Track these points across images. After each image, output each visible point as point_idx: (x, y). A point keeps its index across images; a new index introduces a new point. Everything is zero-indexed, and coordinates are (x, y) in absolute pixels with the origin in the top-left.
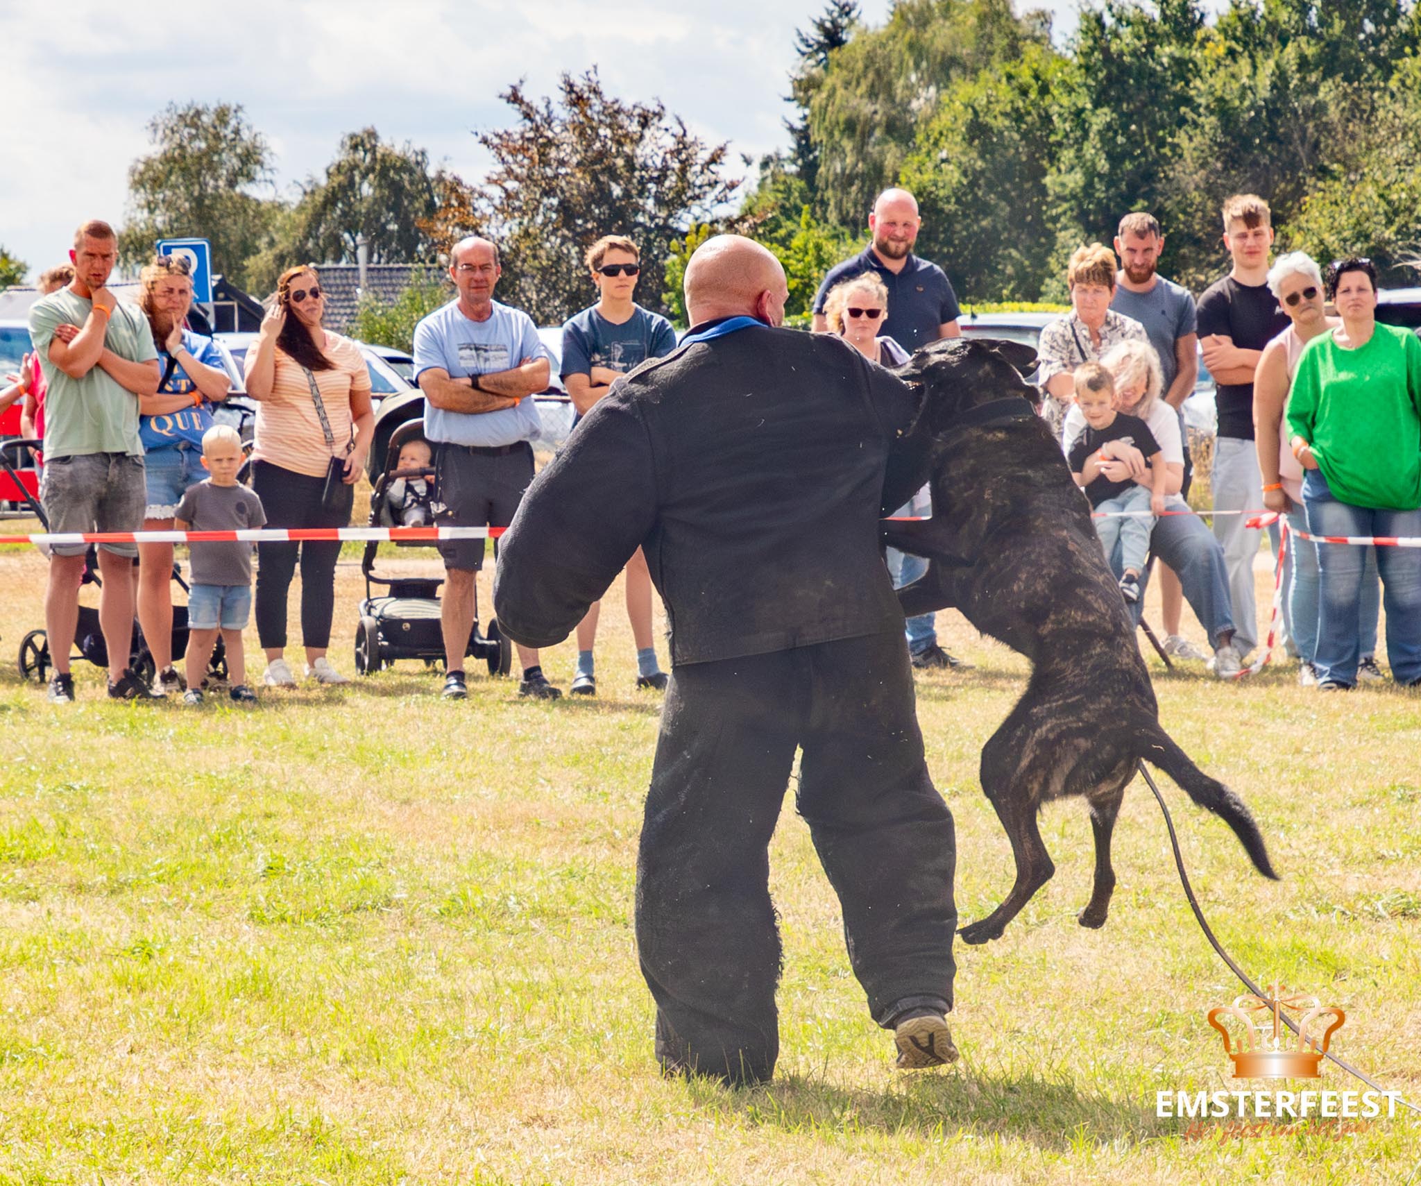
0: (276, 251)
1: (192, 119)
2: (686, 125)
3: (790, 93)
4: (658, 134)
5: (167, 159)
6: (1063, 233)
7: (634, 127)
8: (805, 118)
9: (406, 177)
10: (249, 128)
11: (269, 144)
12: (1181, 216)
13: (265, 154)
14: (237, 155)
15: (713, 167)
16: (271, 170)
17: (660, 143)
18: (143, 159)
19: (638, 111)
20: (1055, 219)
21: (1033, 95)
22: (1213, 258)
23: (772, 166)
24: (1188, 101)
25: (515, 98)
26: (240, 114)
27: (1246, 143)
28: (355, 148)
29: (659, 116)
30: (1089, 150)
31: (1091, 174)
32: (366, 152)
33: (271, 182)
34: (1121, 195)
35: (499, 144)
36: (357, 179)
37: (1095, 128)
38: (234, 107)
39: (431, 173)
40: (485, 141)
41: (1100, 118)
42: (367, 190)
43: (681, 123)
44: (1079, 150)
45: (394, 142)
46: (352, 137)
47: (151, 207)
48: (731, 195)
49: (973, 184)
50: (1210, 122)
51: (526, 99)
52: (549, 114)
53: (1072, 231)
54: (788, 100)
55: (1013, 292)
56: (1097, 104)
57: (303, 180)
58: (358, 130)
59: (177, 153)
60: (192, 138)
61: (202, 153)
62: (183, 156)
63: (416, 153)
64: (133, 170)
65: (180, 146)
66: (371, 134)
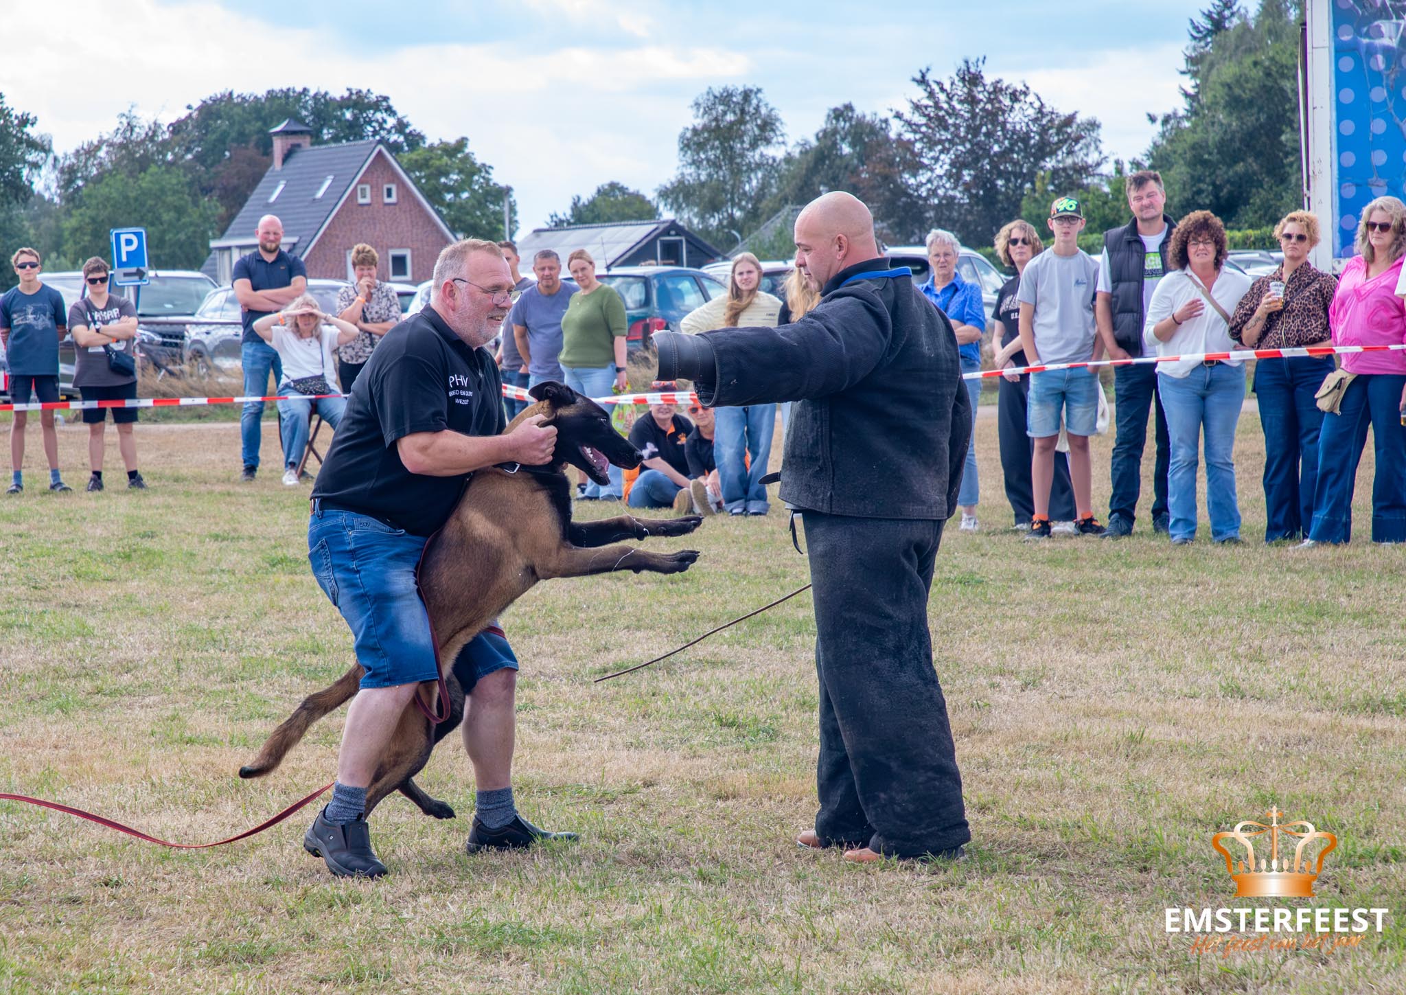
1: (725, 98)
2: (1043, 100)
4: (1024, 107)
5: (706, 128)
7: (1007, 102)
9: (874, 138)
10: (766, 105)
11: (780, 116)
13: (778, 124)
14: (758, 125)
17: (1025, 113)
18: (691, 127)
19: (1009, 90)
25: (922, 81)
29: (1025, 94)
32: (845, 121)
36: (838, 140)
38: (755, 89)
39: (892, 136)
42: (846, 149)
43: (1039, 99)
45: (866, 112)
46: (835, 110)
47: (696, 163)
57: (801, 141)
58: (839, 104)
59: (714, 124)
60: (725, 113)
61: (732, 123)
62: (718, 126)
63: (881, 121)
64: (682, 137)
65: (716, 119)
66: (849, 107)
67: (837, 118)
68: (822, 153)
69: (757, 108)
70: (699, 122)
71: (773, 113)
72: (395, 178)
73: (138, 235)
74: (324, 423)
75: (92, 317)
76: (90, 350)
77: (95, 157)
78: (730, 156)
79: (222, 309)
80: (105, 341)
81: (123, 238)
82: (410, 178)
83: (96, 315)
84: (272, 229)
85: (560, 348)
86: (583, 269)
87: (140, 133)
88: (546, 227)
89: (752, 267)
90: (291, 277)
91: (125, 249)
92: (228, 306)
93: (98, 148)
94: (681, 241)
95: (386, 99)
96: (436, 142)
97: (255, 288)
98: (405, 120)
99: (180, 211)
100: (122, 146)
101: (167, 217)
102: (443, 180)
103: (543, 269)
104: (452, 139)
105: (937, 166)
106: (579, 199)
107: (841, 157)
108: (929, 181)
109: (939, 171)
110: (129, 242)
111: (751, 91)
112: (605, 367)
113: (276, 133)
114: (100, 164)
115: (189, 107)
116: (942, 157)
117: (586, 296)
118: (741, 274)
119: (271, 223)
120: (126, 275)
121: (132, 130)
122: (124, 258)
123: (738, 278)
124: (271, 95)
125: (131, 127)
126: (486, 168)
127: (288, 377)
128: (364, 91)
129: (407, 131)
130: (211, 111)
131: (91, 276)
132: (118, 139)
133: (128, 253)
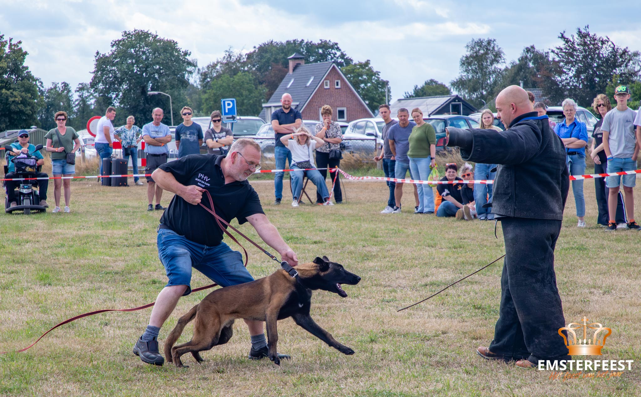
1: (479, 43)
4: (607, 47)
5: (471, 56)
7: (600, 44)
10: (497, 46)
11: (503, 51)
13: (502, 55)
14: (493, 55)
16: (504, 59)
17: (607, 50)
18: (465, 56)
19: (601, 39)
25: (562, 37)
26: (495, 42)
29: (607, 41)
32: (531, 53)
36: (528, 62)
38: (493, 40)
43: (613, 43)
45: (540, 49)
46: (527, 48)
47: (467, 71)
51: (566, 37)
52: (574, 40)
57: (512, 61)
59: (475, 54)
60: (479, 50)
61: (483, 54)
62: (477, 55)
63: (546, 53)
64: (462, 60)
65: (476, 52)
66: (533, 47)
67: (527, 52)
68: (521, 67)
69: (494, 48)
70: (468, 54)
71: (500, 50)
72: (340, 77)
73: (233, 101)
74: (309, 181)
75: (215, 136)
76: (214, 150)
77: (215, 69)
78: (481, 68)
79: (267, 133)
80: (220, 146)
81: (226, 103)
82: (347, 78)
83: (216, 135)
84: (287, 99)
85: (408, 150)
86: (418, 116)
87: (234, 59)
88: (403, 98)
89: (490, 115)
90: (295, 119)
91: (227, 107)
92: (269, 131)
93: (216, 65)
94: (460, 104)
95: (336, 44)
96: (357, 62)
97: (280, 124)
98: (344, 53)
99: (250, 91)
100: (227, 64)
101: (245, 93)
102: (360, 78)
103: (401, 116)
104: (363, 61)
105: (570, 72)
106: (417, 86)
107: (529, 68)
108: (566, 79)
109: (571, 75)
110: (229, 104)
111: (491, 40)
112: (426, 157)
113: (290, 59)
114: (217, 72)
115: (255, 47)
116: (572, 68)
117: (419, 128)
118: (485, 118)
119: (287, 97)
120: (227, 118)
121: (230, 58)
122: (227, 111)
123: (484, 120)
124: (288, 43)
125: (230, 56)
126: (378, 73)
127: (294, 161)
128: (328, 41)
129: (345, 57)
130: (264, 49)
131: (214, 119)
132: (225, 61)
133: (228, 109)
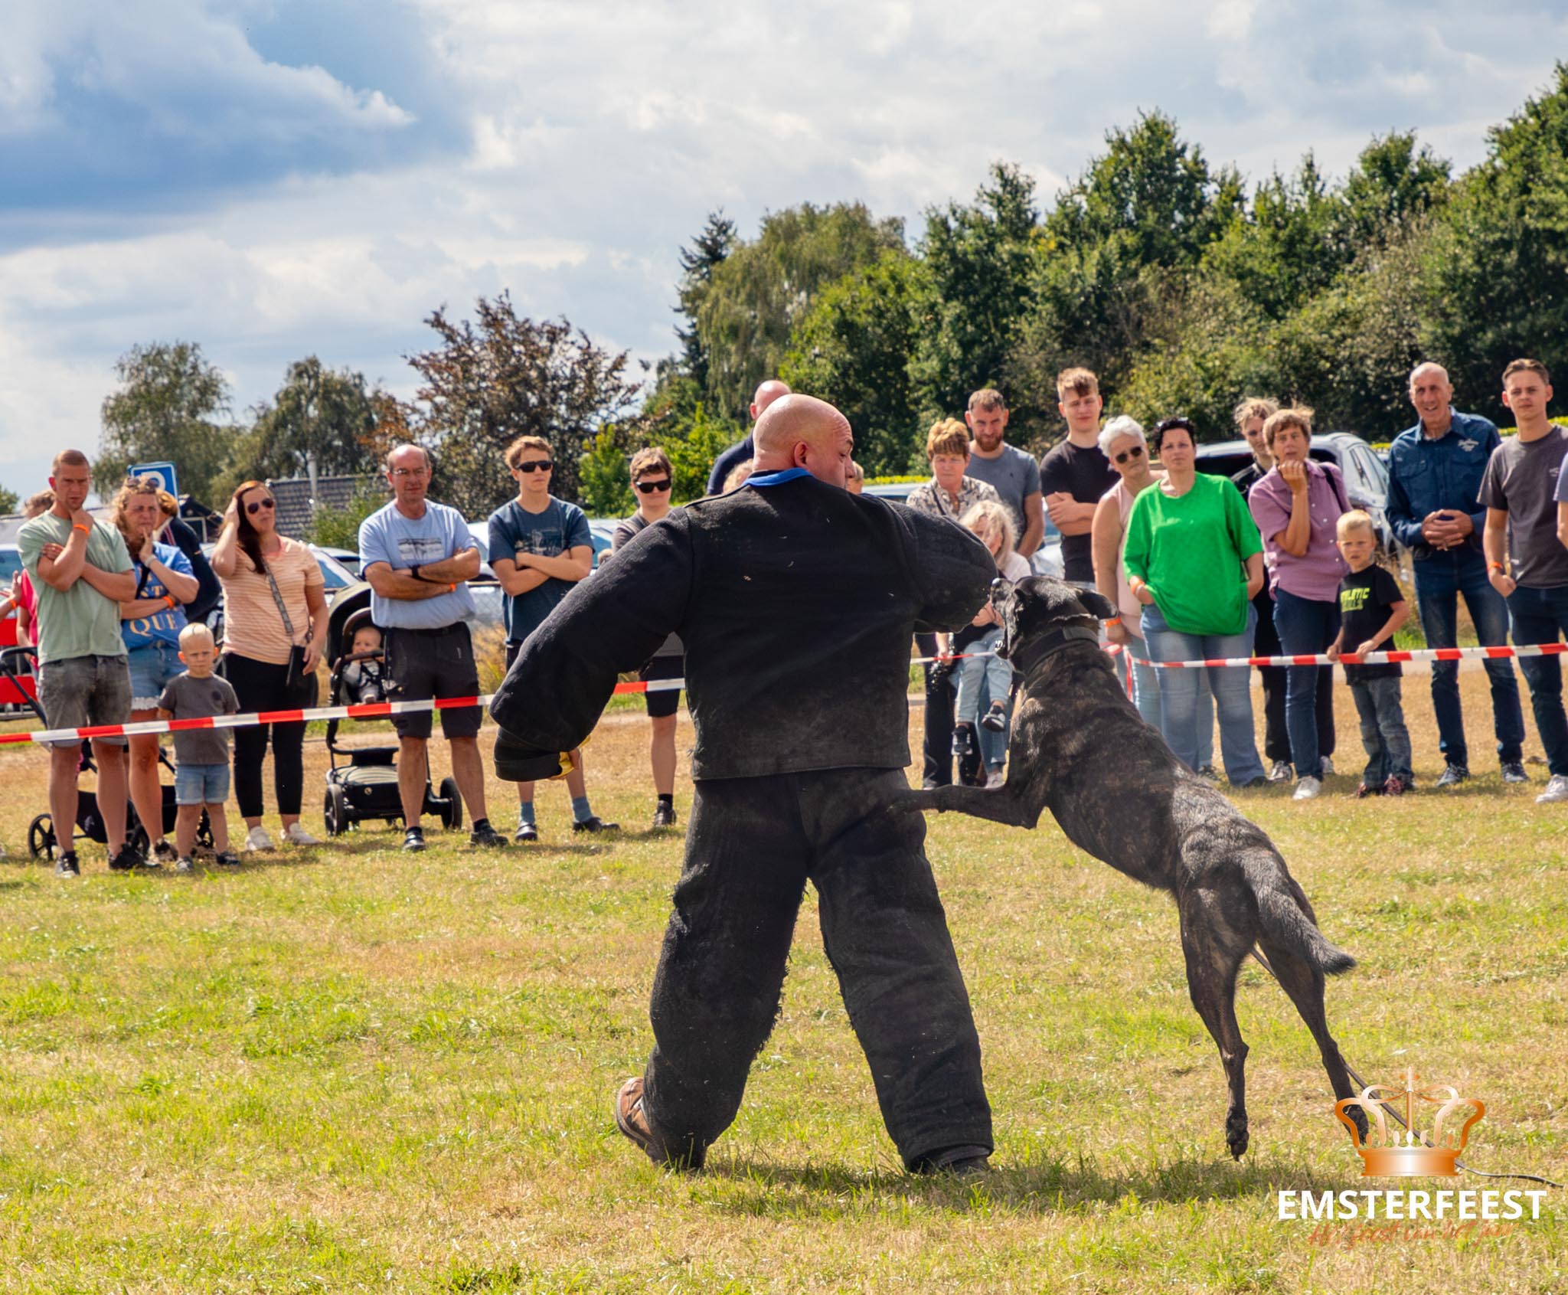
0: (235, 470)
1: (154, 357)
2: (590, 338)
3: (678, 304)
4: (565, 347)
5: (133, 395)
6: (924, 414)
7: (544, 343)
8: (694, 325)
9: (346, 398)
10: (205, 363)
11: (224, 376)
12: (1026, 392)
13: (221, 386)
14: (197, 388)
15: (615, 374)
16: (227, 398)
17: (568, 355)
18: (113, 395)
19: (546, 328)
20: (917, 402)
21: (891, 294)
22: (1056, 427)
23: (667, 370)
24: (1026, 291)
25: (438, 322)
26: (197, 352)
27: (1077, 325)
28: (300, 375)
29: (566, 331)
30: (943, 340)
31: (946, 360)
32: (310, 378)
33: (228, 409)
34: (974, 377)
35: (427, 365)
36: (304, 402)
37: (947, 319)
38: (191, 345)
39: (368, 393)
40: (413, 363)
41: (952, 310)
42: (312, 412)
43: (585, 337)
44: (934, 340)
45: (334, 367)
46: (297, 365)
47: (123, 439)
48: (633, 398)
49: (844, 375)
50: (1046, 308)
51: (448, 323)
52: (469, 334)
53: (933, 411)
54: (677, 310)
55: (885, 467)
56: (947, 298)
57: (256, 406)
58: (301, 358)
59: (143, 389)
60: (156, 376)
61: (165, 388)
62: (148, 391)
63: (354, 377)
64: (105, 407)
65: (145, 383)
66: (313, 362)
68: (285, 417)
69: (195, 367)
70: (124, 388)
71: (215, 373)
107: (307, 421)
111: (186, 347)
